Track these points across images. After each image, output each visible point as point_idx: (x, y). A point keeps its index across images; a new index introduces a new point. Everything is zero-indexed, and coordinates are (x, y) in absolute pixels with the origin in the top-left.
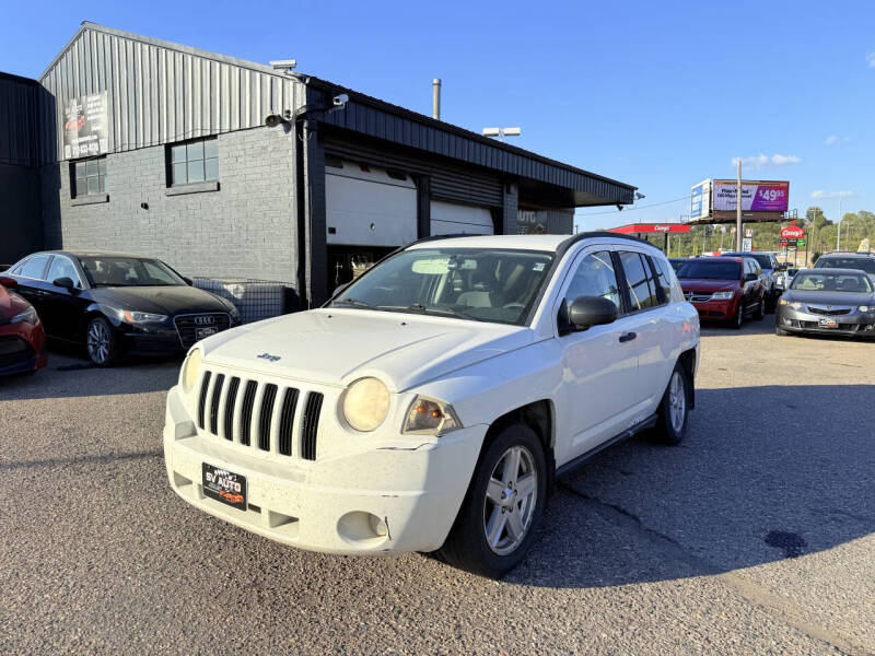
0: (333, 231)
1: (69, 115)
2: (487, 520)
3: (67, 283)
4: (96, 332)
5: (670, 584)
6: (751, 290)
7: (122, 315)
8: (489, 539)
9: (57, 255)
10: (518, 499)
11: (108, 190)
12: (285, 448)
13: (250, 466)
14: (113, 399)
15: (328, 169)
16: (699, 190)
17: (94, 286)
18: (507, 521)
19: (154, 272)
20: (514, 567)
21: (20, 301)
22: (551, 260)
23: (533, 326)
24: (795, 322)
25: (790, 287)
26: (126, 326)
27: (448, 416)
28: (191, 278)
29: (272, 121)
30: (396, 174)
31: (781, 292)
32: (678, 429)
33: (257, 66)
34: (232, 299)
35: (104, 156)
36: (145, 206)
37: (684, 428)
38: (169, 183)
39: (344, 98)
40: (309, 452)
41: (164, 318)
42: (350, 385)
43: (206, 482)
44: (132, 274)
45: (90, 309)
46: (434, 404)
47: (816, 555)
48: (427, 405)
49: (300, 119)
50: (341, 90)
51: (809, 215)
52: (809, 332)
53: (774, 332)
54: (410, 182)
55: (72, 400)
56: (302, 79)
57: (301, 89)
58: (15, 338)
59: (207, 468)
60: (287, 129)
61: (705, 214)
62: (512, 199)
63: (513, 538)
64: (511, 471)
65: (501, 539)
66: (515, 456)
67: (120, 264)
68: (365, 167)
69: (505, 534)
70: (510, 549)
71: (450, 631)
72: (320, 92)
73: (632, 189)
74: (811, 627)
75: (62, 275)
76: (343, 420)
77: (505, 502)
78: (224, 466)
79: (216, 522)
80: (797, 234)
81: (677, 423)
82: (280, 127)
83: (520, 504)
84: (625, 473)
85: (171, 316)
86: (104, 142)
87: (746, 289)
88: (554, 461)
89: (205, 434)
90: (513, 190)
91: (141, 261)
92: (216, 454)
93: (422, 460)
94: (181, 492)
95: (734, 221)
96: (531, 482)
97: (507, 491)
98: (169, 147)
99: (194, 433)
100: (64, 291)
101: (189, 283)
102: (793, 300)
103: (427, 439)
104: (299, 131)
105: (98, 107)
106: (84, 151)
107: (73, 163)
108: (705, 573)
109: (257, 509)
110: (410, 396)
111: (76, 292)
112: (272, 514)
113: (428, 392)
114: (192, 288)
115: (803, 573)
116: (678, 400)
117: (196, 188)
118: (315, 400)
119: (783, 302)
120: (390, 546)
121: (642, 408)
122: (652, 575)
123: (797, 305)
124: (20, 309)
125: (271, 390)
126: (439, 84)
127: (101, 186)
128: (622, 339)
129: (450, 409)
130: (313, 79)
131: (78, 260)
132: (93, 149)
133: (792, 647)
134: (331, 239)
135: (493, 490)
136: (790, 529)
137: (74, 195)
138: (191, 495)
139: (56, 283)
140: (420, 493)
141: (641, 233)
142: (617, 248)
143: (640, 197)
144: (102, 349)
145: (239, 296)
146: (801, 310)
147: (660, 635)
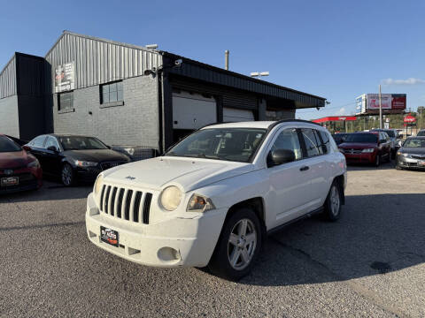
0: (176, 122)
1: (58, 73)
2: (230, 254)
3: (53, 148)
4: (66, 171)
5: (319, 285)
6: (384, 148)
7: (77, 163)
8: (231, 262)
9: (50, 136)
10: (247, 244)
11: (75, 106)
12: (136, 219)
13: (121, 227)
14: (71, 201)
15: (173, 94)
16: (360, 100)
17: (65, 150)
18: (241, 255)
19: (93, 143)
20: (244, 276)
21: (33, 157)
22: (264, 132)
23: (254, 163)
24: (405, 163)
25: (403, 145)
26: (79, 168)
27: (208, 203)
28: (110, 145)
29: (147, 72)
30: (207, 96)
31: (399, 148)
32: (336, 214)
33: (141, 48)
34: (128, 155)
35: (72, 91)
36: (91, 113)
37: (339, 214)
38: (101, 102)
39: (180, 61)
40: (146, 221)
41: (96, 164)
42: (164, 190)
43: (102, 235)
44: (84, 144)
45: (63, 160)
46: (202, 198)
47: (395, 273)
48: (199, 198)
49: (160, 71)
50: (179, 57)
51: (419, 110)
52: (412, 168)
53: (394, 168)
54: (213, 99)
55: (53, 202)
56: (160, 53)
57: (160, 57)
58: (29, 174)
59: (103, 228)
60: (154, 77)
61: (363, 111)
62: (263, 106)
63: (244, 263)
64: (243, 230)
65: (237, 263)
66: (244, 223)
67: (77, 140)
68: (191, 93)
69: (240, 260)
70: (243, 267)
71: (210, 304)
72: (169, 58)
73: (324, 100)
74: (386, 306)
75: (52, 145)
76: (161, 205)
77: (240, 245)
78: (109, 227)
79: (110, 255)
80: (412, 120)
81: (335, 211)
82: (151, 76)
83: (248, 247)
84: (307, 235)
85: (99, 163)
86: (73, 85)
87: (381, 147)
88: (266, 228)
89: (103, 213)
90: (264, 101)
91: (88, 138)
92: (107, 222)
93: (195, 224)
94: (93, 240)
95: (378, 114)
96: (253, 236)
97: (241, 240)
98: (101, 86)
99: (99, 213)
100: (52, 152)
101: (109, 148)
102: (404, 152)
103: (198, 214)
104: (160, 77)
105: (70, 69)
106: (64, 88)
107: (59, 94)
108: (337, 280)
109: (123, 247)
110: (191, 194)
111: (58, 152)
112: (129, 248)
113: (199, 192)
114: (111, 151)
115: (387, 281)
116: (335, 200)
117: (113, 104)
118: (149, 196)
119: (399, 153)
120: (182, 263)
121: (315, 203)
122: (312, 281)
123: (406, 155)
124: (32, 160)
125: (130, 192)
126: (228, 53)
127: (71, 104)
128: (301, 170)
129: (209, 200)
130: (166, 53)
131: (59, 138)
132: (68, 88)
133: (374, 315)
134: (175, 126)
135: (232, 239)
136: (385, 261)
137: (59, 109)
138: (96, 241)
139: (49, 149)
140: (195, 238)
141: (332, 121)
142: (300, 127)
143: (328, 103)
144: (68, 179)
145: (132, 154)
146: (408, 157)
147: (310, 308)
